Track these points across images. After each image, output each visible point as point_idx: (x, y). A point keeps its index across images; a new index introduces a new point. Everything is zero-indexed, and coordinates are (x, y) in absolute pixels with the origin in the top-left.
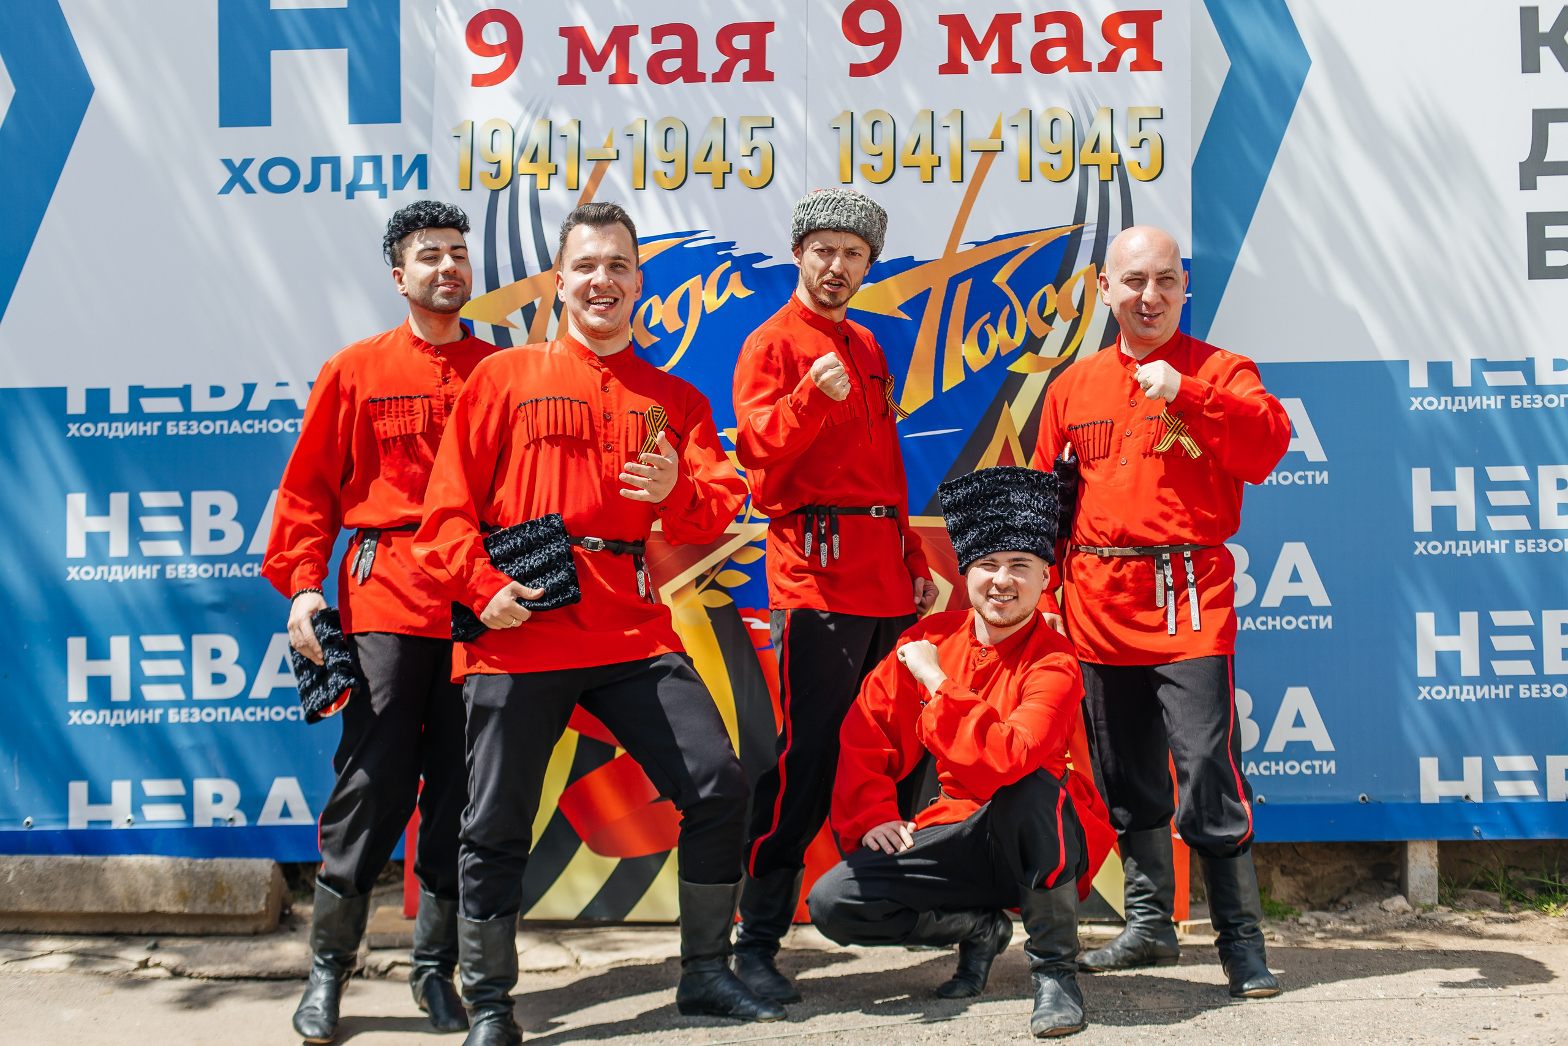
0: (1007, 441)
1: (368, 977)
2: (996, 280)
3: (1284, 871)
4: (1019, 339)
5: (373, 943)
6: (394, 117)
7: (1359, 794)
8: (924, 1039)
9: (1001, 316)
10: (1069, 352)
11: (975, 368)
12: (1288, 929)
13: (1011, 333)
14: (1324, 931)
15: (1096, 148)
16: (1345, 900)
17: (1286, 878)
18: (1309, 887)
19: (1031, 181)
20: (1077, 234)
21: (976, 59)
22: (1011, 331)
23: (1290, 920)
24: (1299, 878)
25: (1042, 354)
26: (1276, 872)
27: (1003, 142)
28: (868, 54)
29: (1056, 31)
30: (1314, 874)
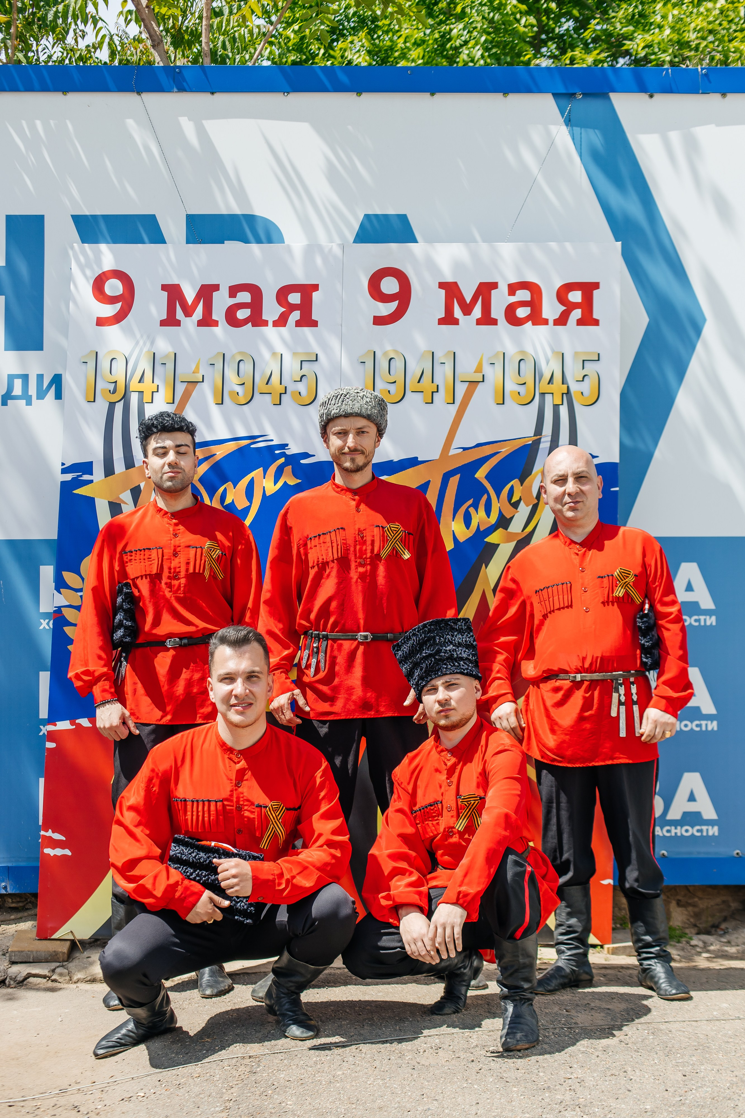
0: (484, 593)
1: (9, 986)
2: (477, 475)
3: (679, 904)
4: (493, 518)
5: (13, 959)
6: (39, 346)
7: (735, 850)
8: (422, 1051)
9: (481, 502)
10: (529, 529)
11: (462, 539)
12: (683, 949)
13: (488, 514)
14: (708, 951)
15: (551, 381)
16: (723, 926)
17: (681, 909)
18: (697, 915)
19: (503, 404)
20: (537, 443)
21: (465, 314)
22: (488, 512)
23: (684, 942)
24: (690, 909)
25: (510, 530)
26: (673, 904)
27: (483, 375)
28: (386, 309)
29: (523, 295)
30: (701, 906)
